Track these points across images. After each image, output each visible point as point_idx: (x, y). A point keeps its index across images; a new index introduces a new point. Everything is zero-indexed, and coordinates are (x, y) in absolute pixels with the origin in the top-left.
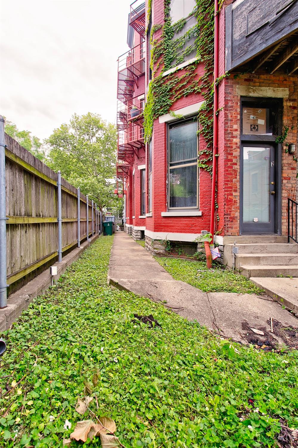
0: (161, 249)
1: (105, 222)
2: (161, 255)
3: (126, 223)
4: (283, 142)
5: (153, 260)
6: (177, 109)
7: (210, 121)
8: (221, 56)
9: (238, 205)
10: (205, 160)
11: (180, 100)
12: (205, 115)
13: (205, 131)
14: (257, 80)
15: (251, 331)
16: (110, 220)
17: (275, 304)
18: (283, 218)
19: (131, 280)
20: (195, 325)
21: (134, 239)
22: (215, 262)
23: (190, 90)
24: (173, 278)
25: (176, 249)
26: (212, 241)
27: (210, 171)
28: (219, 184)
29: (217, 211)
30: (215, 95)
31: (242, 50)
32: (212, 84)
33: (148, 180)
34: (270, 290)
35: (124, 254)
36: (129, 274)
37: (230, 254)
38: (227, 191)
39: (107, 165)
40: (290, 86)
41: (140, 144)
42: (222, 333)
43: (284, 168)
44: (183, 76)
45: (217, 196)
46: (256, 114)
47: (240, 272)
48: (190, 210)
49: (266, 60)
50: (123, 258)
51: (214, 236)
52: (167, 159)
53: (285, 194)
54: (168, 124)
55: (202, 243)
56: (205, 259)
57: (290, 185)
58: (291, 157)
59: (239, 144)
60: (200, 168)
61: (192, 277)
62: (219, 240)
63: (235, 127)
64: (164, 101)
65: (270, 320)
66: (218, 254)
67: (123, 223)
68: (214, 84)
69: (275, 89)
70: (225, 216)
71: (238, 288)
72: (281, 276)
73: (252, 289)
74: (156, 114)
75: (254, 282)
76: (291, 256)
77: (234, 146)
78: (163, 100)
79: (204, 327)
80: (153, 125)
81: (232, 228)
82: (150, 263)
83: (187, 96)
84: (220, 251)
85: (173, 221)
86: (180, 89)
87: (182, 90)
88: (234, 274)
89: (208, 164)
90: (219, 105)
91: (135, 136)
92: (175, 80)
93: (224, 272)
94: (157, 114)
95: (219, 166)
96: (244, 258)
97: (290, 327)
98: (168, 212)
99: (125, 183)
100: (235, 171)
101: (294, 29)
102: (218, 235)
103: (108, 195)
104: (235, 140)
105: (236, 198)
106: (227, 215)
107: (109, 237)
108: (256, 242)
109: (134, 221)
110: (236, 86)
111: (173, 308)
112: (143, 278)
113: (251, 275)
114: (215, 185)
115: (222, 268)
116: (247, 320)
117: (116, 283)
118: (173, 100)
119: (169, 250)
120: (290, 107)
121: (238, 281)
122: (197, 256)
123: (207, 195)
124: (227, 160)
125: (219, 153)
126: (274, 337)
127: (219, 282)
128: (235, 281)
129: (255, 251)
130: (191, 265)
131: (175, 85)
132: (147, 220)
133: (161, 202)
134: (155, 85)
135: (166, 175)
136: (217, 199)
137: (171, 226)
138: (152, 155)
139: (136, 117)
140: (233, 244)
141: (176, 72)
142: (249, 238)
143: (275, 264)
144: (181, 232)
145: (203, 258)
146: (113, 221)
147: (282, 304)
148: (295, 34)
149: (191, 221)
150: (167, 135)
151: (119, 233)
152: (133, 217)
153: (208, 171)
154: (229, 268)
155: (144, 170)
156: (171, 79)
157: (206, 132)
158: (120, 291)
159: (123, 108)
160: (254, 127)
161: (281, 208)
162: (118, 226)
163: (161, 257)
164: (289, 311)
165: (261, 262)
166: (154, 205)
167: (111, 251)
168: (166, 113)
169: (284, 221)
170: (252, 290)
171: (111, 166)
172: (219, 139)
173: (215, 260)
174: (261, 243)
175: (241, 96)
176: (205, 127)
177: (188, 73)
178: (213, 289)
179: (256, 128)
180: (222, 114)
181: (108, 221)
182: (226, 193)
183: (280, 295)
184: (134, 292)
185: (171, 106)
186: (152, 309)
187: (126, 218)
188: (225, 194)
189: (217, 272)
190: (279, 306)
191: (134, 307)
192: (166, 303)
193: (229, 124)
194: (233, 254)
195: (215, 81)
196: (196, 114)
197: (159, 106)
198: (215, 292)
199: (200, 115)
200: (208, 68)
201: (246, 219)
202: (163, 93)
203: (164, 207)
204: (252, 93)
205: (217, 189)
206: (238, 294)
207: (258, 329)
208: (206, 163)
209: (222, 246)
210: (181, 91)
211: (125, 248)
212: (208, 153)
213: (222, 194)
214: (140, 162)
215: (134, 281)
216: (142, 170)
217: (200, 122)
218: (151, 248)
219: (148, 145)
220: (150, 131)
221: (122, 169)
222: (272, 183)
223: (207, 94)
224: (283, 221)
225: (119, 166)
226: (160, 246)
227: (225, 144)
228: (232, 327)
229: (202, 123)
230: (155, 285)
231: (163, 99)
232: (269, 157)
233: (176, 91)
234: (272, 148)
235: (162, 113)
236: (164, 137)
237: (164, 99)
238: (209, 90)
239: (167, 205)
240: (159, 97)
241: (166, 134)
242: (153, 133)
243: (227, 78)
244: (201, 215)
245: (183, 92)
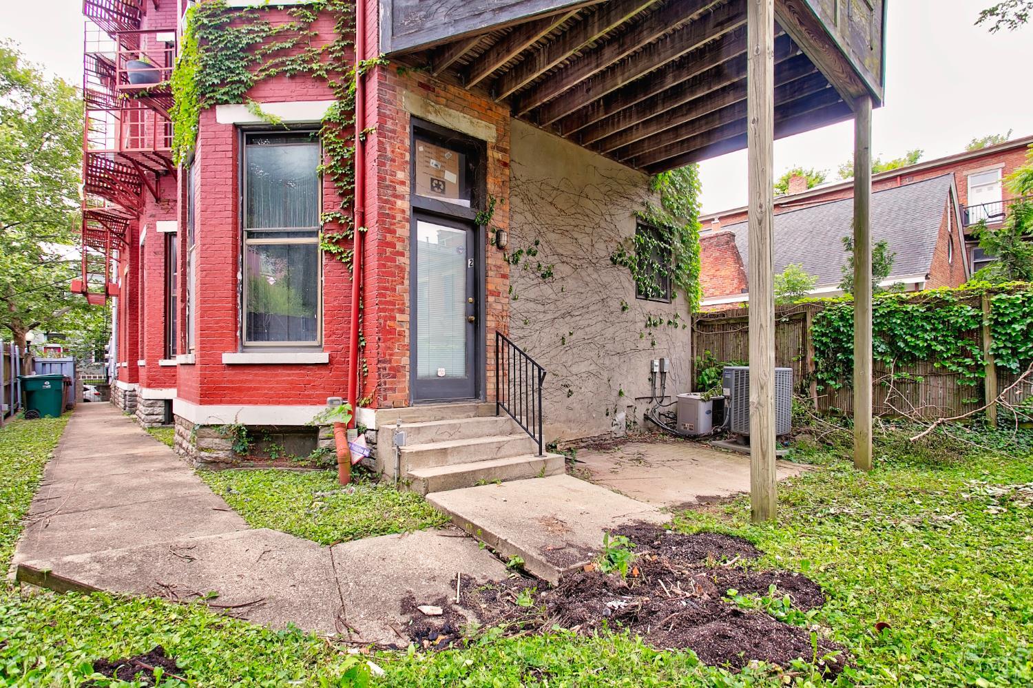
0: (222, 449)
1: (34, 375)
2: (221, 465)
3: (117, 378)
4: (487, 224)
5: (198, 480)
6: (268, 100)
7: (348, 151)
8: (372, 17)
9: (407, 341)
10: (337, 236)
11: (274, 81)
12: (337, 133)
13: (337, 169)
14: (442, 93)
15: (418, 614)
16: (56, 371)
17: (468, 542)
18: (488, 368)
19: (104, 553)
20: (291, 636)
21: (142, 424)
22: (358, 468)
23: (300, 65)
24: (247, 523)
25: (263, 445)
26: (351, 422)
27: (348, 263)
28: (368, 294)
29: (363, 353)
30: (358, 95)
31: (412, 22)
32: (351, 68)
33: (185, 264)
34: (460, 515)
35: (95, 475)
36: (101, 533)
37: (390, 448)
38: (384, 310)
39: (48, 203)
40: (497, 123)
41: (162, 162)
42: (356, 637)
43: (490, 273)
44: (282, 25)
45: (364, 319)
46: (442, 159)
47: (408, 485)
48: (303, 349)
49: (456, 58)
50: (89, 487)
51: (357, 408)
52: (240, 218)
53: (491, 322)
54: (243, 131)
55: (328, 426)
56: (336, 464)
57: (499, 307)
58: (500, 255)
59: (408, 213)
60: (326, 252)
61: (299, 511)
62: (368, 417)
63: (401, 175)
64: (231, 71)
65: (457, 577)
66: (364, 449)
67: (108, 377)
68: (356, 72)
69: (475, 120)
70: (379, 366)
71: (402, 521)
72: (483, 482)
73: (429, 518)
74: (207, 96)
75: (434, 504)
76: (499, 442)
77: (399, 217)
78: (229, 68)
79: (313, 635)
80: (198, 122)
81: (395, 390)
82: (181, 492)
83: (292, 77)
84: (368, 441)
85: (256, 374)
86: (276, 54)
87: (280, 60)
88: (396, 491)
89: (343, 245)
90: (368, 120)
91: (148, 138)
92: (262, 27)
93: (376, 488)
94: (211, 98)
95: (368, 253)
96: (418, 453)
97: (490, 582)
98: (243, 352)
99: (114, 263)
100: (401, 269)
101: (499, 22)
102: (365, 406)
103: (52, 294)
104: (399, 203)
105: (402, 327)
106: (384, 362)
107: (47, 422)
108: (442, 419)
109: (143, 373)
110: (402, 91)
111: (234, 607)
112: (151, 540)
113: (429, 489)
114: (358, 295)
115: (373, 479)
116: (412, 589)
117: (42, 573)
118: (257, 76)
119: (245, 450)
120: (498, 160)
121: (404, 505)
122: (318, 458)
123: (341, 315)
124: (383, 244)
125: (367, 224)
126: (461, 613)
127: (362, 515)
128: (397, 508)
129: (439, 437)
130: (302, 482)
131: (261, 41)
132: (182, 371)
133: (221, 327)
134: (206, 21)
135: (235, 257)
136: (363, 326)
137: (249, 389)
138: (196, 201)
139: (148, 86)
140: (395, 426)
141: (263, 8)
142: (429, 410)
143: (473, 459)
144: (279, 403)
145: (331, 461)
146: (68, 372)
147: (478, 539)
148: (502, 31)
149: (304, 375)
150: (240, 158)
151: (90, 408)
152: (141, 363)
153: (344, 261)
154: (387, 478)
155: (174, 234)
156: (250, 21)
157: (340, 172)
158: (58, 597)
159: (110, 48)
160: (438, 185)
161: (486, 351)
162: (88, 386)
163: (220, 469)
164: (491, 550)
165: (450, 458)
166: (201, 334)
167: (46, 467)
168: (238, 103)
169: (491, 374)
170: (429, 520)
171: (64, 207)
172: (367, 195)
173: (357, 463)
174: (452, 418)
175: (412, 116)
176: (337, 161)
177: (296, 25)
178: (346, 534)
179: (442, 187)
180: (373, 141)
181: (47, 374)
182: (382, 314)
183: (476, 522)
184: (110, 590)
185: (251, 87)
186: (166, 628)
187: (118, 365)
188: (379, 317)
189: (361, 490)
190: (475, 545)
191: (104, 636)
192: (215, 598)
193: (387, 167)
194: (395, 448)
195: (357, 64)
196: (316, 126)
197: (216, 77)
198: (351, 539)
199: (326, 130)
200: (343, 31)
201: (423, 370)
202: (226, 48)
203: (230, 339)
204: (434, 115)
205: (363, 304)
206: (399, 535)
207: (433, 605)
208: (338, 242)
209: (373, 430)
210: (277, 61)
211: (104, 455)
212: (343, 222)
213: (372, 318)
214: (162, 212)
215: (115, 554)
216: (169, 236)
217: (326, 146)
218: (190, 447)
219: (184, 172)
220: (188, 136)
221: (100, 221)
222: (471, 299)
223: (340, 87)
224: (488, 375)
225: (91, 213)
226: (217, 441)
227: (380, 208)
228: (379, 616)
229: (330, 151)
230: (187, 555)
231: (227, 63)
232: (465, 247)
233: (265, 56)
234: (470, 231)
235: (225, 98)
236: (230, 161)
237: (232, 66)
238: (346, 80)
239: (238, 334)
240: (216, 55)
241: (237, 155)
242: (199, 142)
243: (382, 67)
244: (327, 361)
245: (283, 63)
